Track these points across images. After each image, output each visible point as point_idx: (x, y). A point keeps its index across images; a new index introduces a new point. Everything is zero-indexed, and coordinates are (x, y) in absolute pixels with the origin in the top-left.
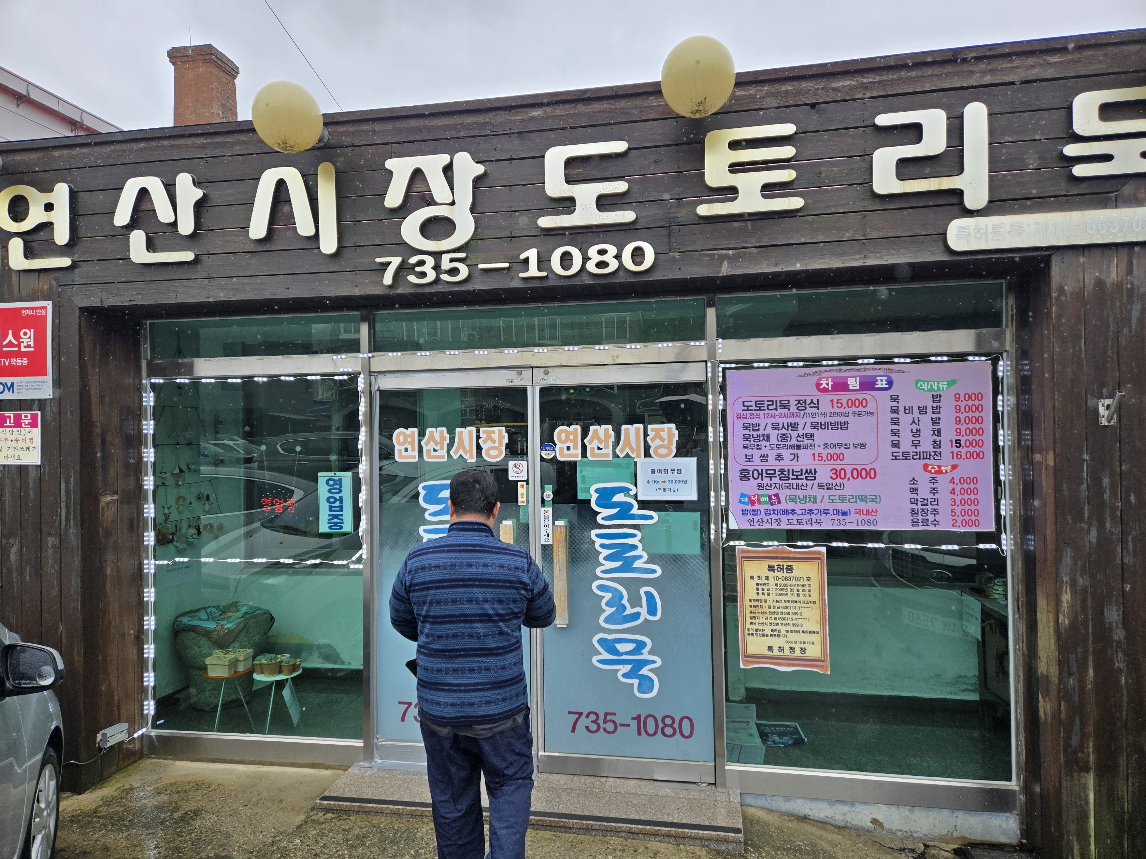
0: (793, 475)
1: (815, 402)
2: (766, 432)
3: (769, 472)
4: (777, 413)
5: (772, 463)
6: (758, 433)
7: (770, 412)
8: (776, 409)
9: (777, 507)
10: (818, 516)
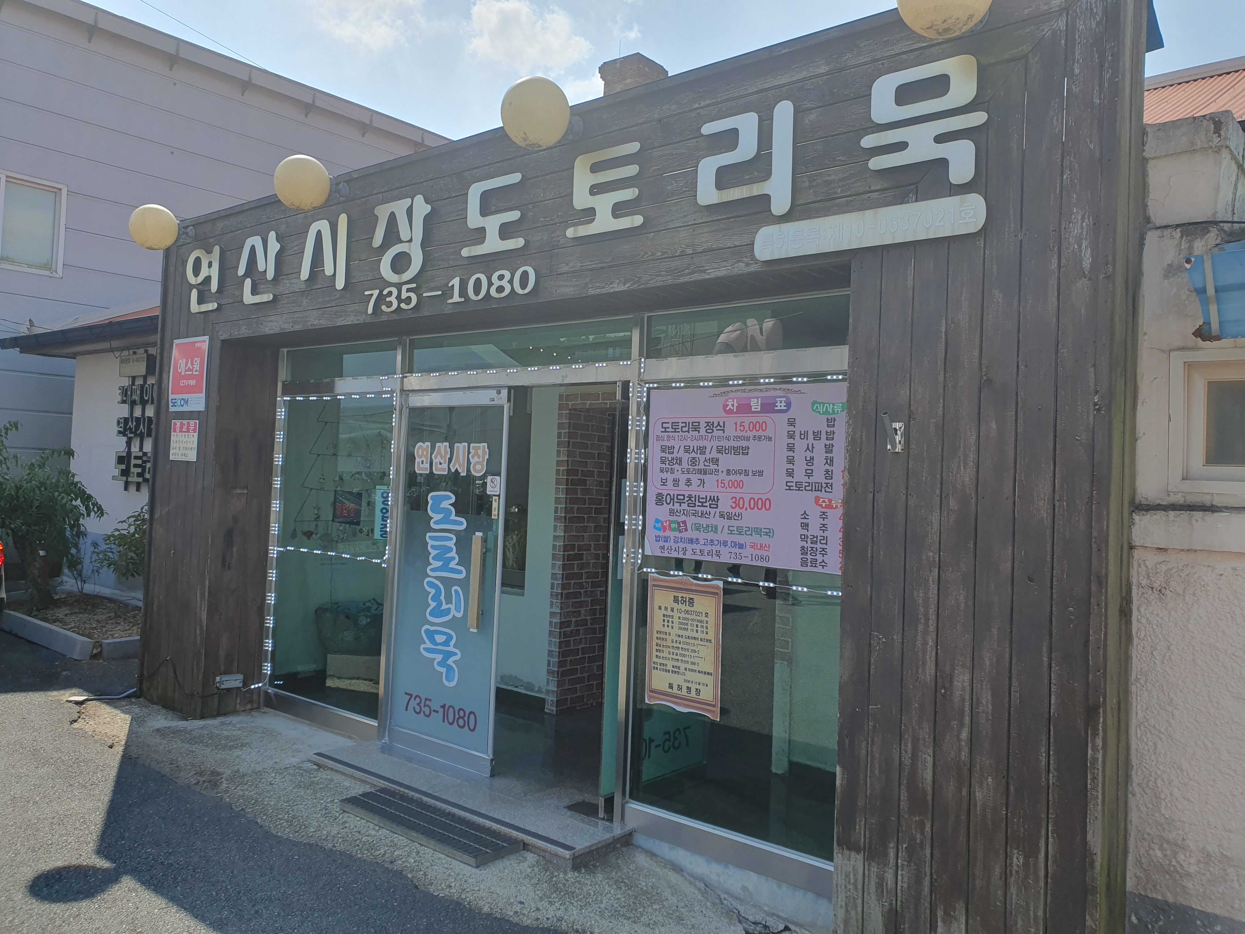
0: (699, 502)
1: (722, 424)
2: (679, 456)
3: (679, 497)
4: (689, 435)
5: (682, 487)
6: (672, 456)
7: (683, 434)
8: (688, 431)
9: (684, 535)
10: (718, 548)
